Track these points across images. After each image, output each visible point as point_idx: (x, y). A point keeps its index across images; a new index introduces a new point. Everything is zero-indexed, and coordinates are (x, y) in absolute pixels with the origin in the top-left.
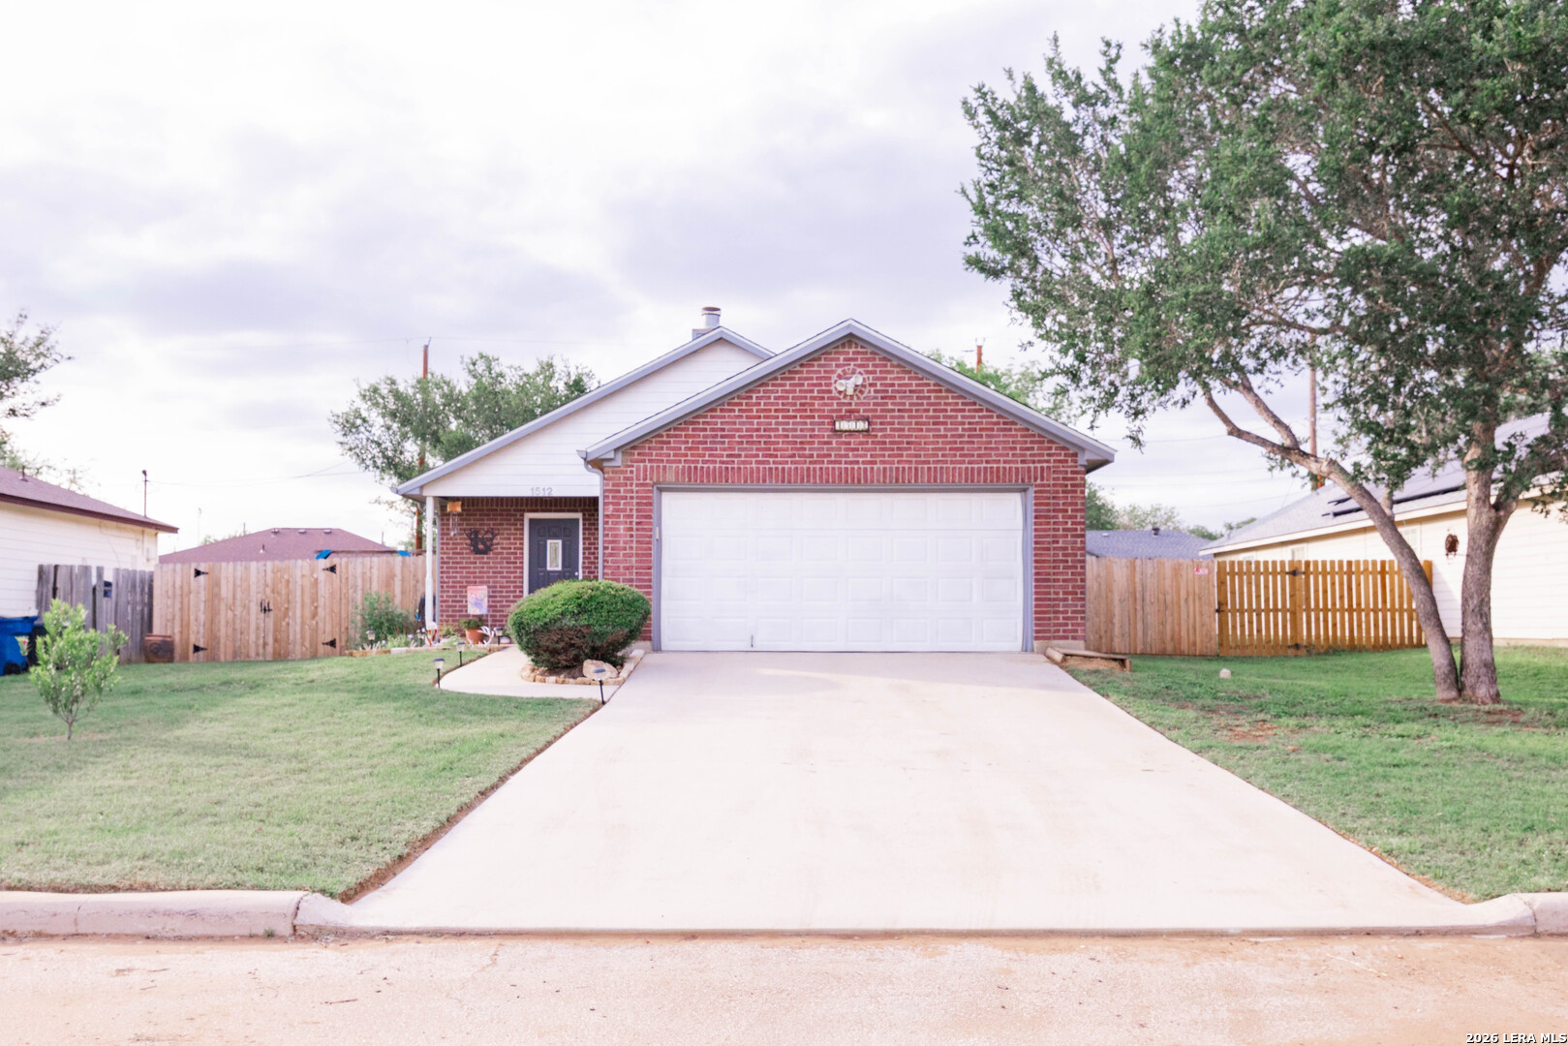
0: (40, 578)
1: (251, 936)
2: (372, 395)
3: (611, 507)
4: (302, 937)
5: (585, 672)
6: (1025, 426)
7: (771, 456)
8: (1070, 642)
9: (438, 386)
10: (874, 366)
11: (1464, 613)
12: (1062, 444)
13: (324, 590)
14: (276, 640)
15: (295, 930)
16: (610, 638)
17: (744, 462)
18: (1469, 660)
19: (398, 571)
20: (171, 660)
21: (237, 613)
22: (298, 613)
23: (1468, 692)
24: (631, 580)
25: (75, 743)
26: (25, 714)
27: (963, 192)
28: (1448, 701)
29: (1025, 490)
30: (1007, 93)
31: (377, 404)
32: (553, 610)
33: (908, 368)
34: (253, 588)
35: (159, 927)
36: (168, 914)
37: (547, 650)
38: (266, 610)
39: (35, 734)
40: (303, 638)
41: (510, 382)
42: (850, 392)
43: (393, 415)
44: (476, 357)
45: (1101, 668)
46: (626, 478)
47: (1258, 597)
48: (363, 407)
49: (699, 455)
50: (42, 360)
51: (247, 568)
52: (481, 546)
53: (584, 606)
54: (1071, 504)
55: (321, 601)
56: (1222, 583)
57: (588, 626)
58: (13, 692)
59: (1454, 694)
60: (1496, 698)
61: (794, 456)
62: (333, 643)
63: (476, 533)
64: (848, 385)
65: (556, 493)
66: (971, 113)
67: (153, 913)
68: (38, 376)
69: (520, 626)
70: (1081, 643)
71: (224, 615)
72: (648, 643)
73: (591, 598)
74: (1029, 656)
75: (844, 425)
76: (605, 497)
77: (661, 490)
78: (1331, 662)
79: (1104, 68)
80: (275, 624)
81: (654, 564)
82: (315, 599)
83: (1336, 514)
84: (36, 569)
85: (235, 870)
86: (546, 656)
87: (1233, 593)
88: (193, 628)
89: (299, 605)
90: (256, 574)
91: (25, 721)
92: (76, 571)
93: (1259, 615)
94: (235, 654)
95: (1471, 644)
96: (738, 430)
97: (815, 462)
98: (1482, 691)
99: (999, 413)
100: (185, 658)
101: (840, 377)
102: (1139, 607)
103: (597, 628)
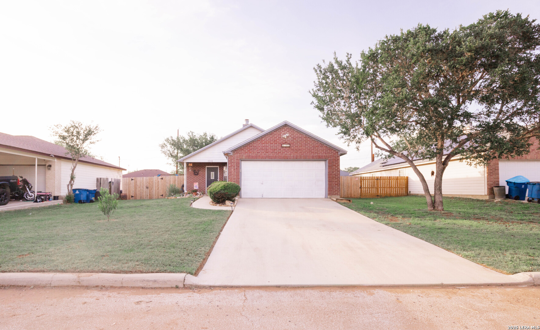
0: (97, 181)
1: (172, 287)
2: (167, 140)
3: (230, 165)
4: (186, 288)
5: (226, 203)
6: (326, 145)
7: (267, 153)
8: (336, 196)
9: (182, 138)
10: (291, 132)
11: (435, 190)
12: (335, 150)
13: (160, 183)
14: (150, 195)
15: (184, 286)
16: (232, 195)
17: (261, 154)
18: (436, 201)
19: (177, 179)
20: (126, 199)
21: (141, 188)
22: (155, 189)
23: (436, 208)
24: (235, 182)
25: (110, 222)
26: (97, 214)
27: (310, 92)
28: (431, 210)
29: (326, 161)
30: (324, 66)
31: (168, 142)
32: (218, 189)
33: (299, 132)
34: (144, 183)
35: (145, 285)
36: (148, 281)
37: (217, 198)
38: (147, 188)
39: (100, 220)
40: (156, 194)
41: (197, 137)
42: (286, 138)
43: (172, 144)
44: (189, 132)
45: (345, 202)
46: (233, 158)
47: (369, 185)
48: (166, 143)
49: (250, 153)
50: (97, 131)
51: (143, 179)
52: (196, 174)
53: (225, 188)
54: (337, 164)
55: (160, 186)
56: (361, 182)
57: (227, 193)
58: (93, 207)
59: (432, 208)
60: (443, 210)
61: (272, 153)
62: (162, 195)
63: (195, 170)
64: (285, 136)
65: (214, 161)
66: (316, 71)
67: (143, 281)
68: (96, 135)
69: (211, 193)
70: (339, 196)
71: (138, 189)
72: (239, 196)
73: (227, 186)
74: (327, 199)
75: (284, 145)
76: (229, 162)
77: (241, 161)
78: (387, 199)
79: (347, 60)
80: (149, 191)
81: (240, 178)
82: (158, 185)
83: (383, 166)
84: (96, 179)
85: (163, 266)
86: (217, 200)
87: (364, 184)
88: (131, 192)
89: (155, 187)
90: (145, 180)
91: (96, 216)
92: (105, 179)
93: (369, 189)
94: (141, 198)
95: (437, 197)
96: (259, 147)
97: (277, 154)
98: (440, 208)
99: (320, 142)
100: (129, 199)
101: (283, 134)
102: (343, 187)
103: (229, 193)
